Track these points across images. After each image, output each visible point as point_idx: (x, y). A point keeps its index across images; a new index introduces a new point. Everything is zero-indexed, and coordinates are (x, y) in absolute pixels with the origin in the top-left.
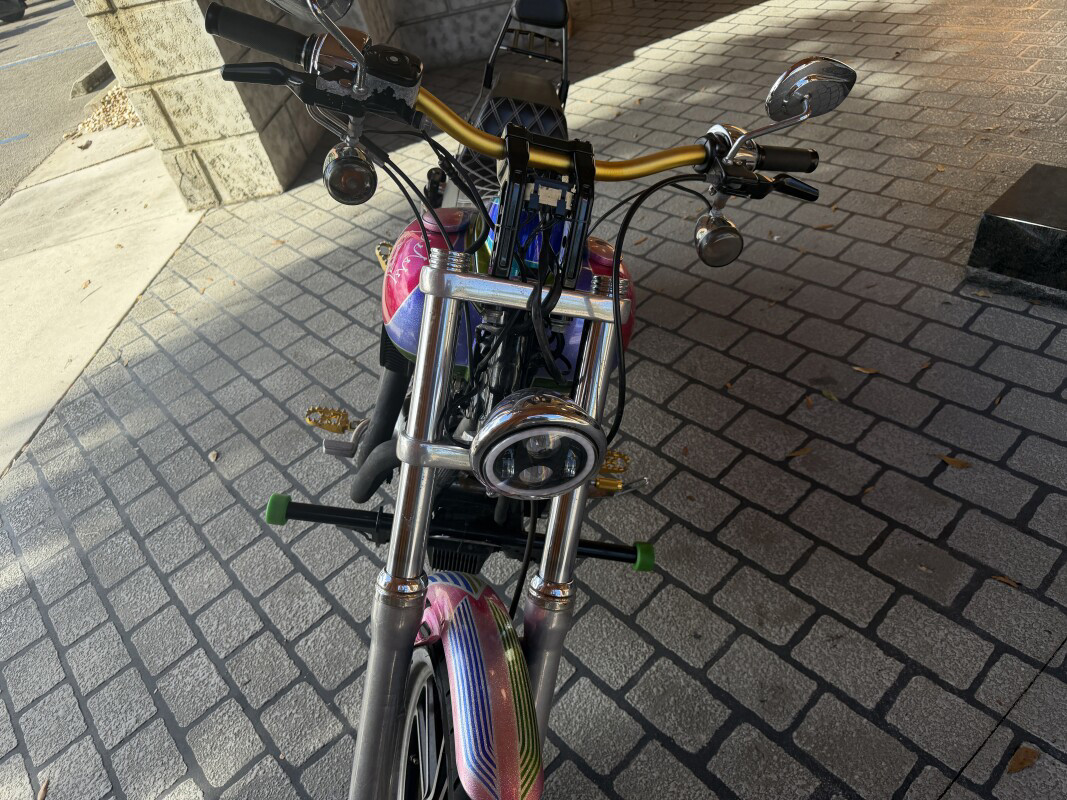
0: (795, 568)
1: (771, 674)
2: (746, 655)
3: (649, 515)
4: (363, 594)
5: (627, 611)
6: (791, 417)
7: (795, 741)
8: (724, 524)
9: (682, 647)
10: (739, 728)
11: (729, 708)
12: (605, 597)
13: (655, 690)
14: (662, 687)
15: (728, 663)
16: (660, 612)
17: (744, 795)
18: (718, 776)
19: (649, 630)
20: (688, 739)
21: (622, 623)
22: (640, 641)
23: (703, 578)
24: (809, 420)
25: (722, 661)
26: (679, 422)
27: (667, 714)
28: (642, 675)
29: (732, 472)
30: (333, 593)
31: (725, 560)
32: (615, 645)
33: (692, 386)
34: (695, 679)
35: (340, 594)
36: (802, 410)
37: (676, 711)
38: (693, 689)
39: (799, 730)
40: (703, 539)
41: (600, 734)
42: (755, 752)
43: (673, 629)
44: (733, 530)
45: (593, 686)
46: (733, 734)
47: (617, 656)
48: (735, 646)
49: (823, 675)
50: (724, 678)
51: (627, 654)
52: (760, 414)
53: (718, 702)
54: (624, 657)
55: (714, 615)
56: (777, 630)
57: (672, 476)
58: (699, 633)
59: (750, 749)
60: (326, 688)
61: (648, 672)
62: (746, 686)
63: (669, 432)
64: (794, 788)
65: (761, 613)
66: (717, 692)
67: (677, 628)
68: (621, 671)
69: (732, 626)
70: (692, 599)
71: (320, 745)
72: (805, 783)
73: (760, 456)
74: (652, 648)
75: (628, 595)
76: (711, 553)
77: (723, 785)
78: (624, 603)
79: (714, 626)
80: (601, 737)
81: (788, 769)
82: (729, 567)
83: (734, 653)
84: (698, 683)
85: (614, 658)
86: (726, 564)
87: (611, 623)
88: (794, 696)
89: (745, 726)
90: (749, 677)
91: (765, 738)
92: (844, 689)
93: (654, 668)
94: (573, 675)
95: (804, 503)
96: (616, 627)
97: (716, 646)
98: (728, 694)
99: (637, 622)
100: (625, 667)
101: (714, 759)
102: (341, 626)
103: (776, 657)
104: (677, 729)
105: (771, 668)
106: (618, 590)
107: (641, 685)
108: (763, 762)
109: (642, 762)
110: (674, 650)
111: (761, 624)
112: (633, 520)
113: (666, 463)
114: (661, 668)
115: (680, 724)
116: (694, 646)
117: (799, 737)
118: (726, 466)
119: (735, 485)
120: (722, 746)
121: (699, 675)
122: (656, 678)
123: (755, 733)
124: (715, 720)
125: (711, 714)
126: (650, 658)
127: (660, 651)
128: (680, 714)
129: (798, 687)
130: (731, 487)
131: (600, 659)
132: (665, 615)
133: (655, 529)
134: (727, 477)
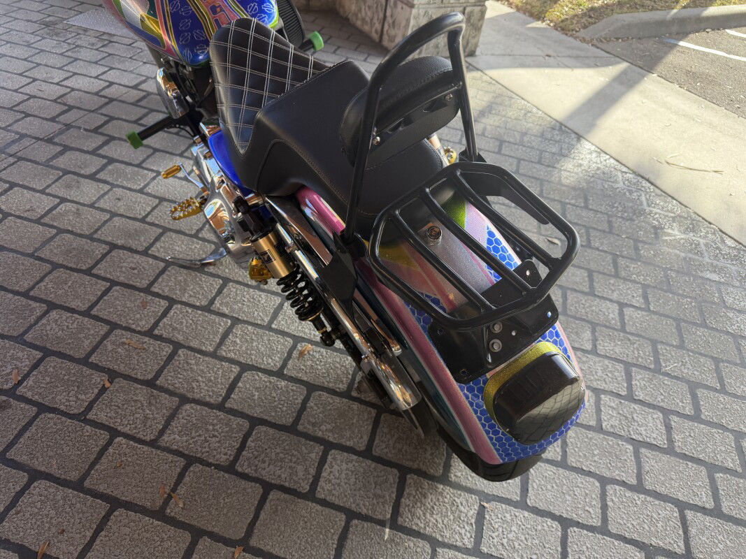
3: (165, 252)
5: (165, 203)
6: (38, 355)
8: (104, 256)
9: (127, 194)
13: (140, 178)
14: (135, 179)
15: (99, 192)
16: (144, 205)
19: (149, 197)
20: (119, 166)
21: (167, 198)
22: (153, 193)
23: (117, 224)
24: (20, 354)
25: (102, 192)
26: (156, 332)
27: (131, 171)
28: (149, 182)
29: (99, 293)
31: (103, 235)
32: (168, 190)
34: (117, 184)
36: (25, 365)
37: (126, 173)
38: (118, 181)
43: (134, 200)
44: (97, 252)
48: (94, 199)
51: (160, 187)
52: (71, 353)
55: (108, 208)
56: (67, 209)
57: (152, 283)
58: (117, 200)
61: (145, 183)
63: (165, 320)
65: (78, 214)
66: (105, 182)
67: (131, 200)
70: (124, 214)
73: (72, 311)
74: (145, 192)
76: (113, 237)
79: (108, 204)
81: (66, 164)
82: (99, 232)
83: (95, 196)
84: (115, 183)
87: (174, 197)
88: (60, 185)
89: (88, 173)
90: (86, 189)
91: (77, 171)
93: (142, 185)
96: (170, 196)
97: (106, 197)
98: (98, 182)
99: (158, 200)
100: (159, 183)
101: (104, 163)
103: (69, 198)
104: (125, 168)
107: (149, 178)
108: (78, 164)
109: (140, 157)
110: (131, 192)
111: (78, 209)
112: (177, 248)
113: (160, 292)
114: (138, 185)
115: (123, 170)
116: (120, 195)
118: (105, 298)
119: (97, 283)
120: (100, 166)
121: (113, 186)
122: (140, 181)
123: (82, 172)
125: (107, 175)
126: (146, 188)
127: (141, 191)
128: (124, 172)
130: (99, 281)
132: (140, 204)
133: (158, 245)
134: (103, 289)
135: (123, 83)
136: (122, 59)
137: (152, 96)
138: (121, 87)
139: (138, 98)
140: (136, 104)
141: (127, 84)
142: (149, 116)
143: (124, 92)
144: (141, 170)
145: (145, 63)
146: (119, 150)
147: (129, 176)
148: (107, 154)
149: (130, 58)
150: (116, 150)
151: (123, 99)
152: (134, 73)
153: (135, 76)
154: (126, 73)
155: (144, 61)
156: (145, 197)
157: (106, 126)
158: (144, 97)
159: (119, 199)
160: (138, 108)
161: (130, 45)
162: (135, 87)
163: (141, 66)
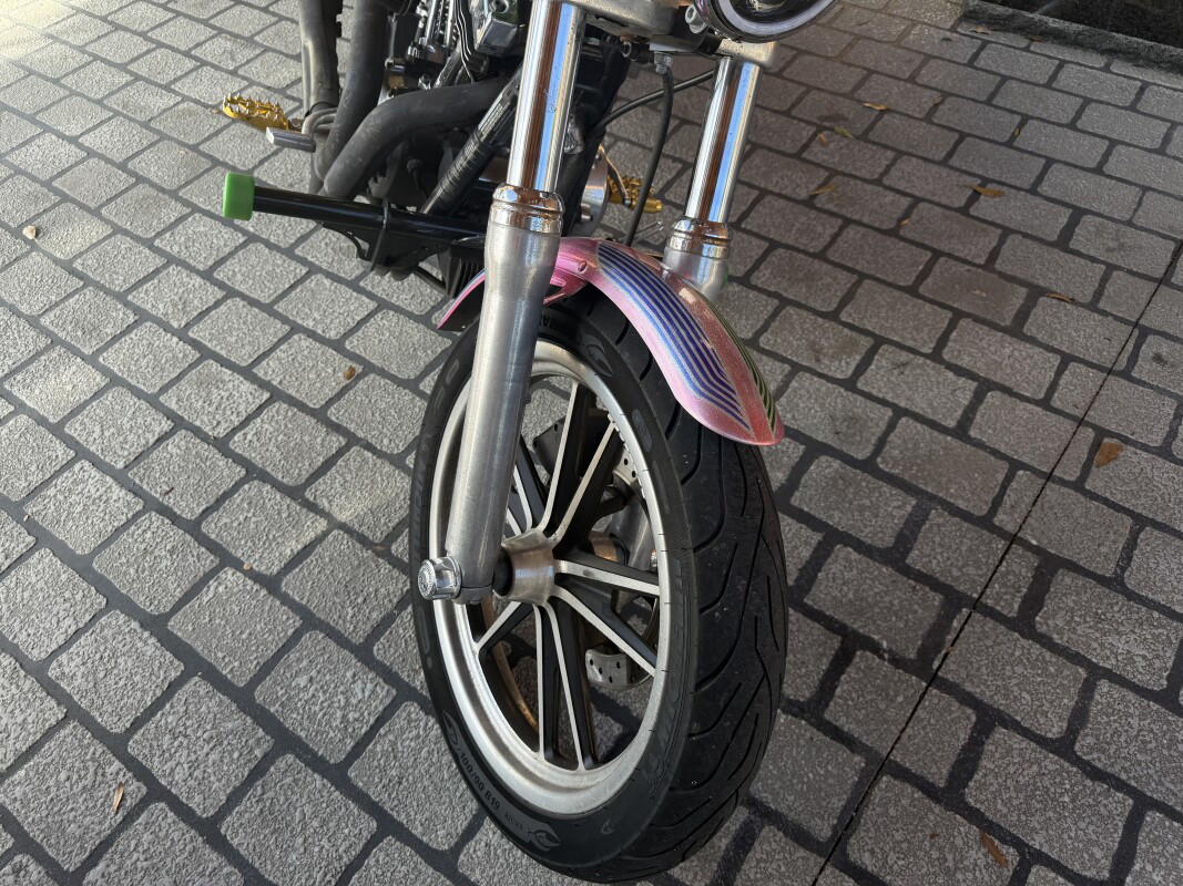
0: (843, 303)
1: (840, 406)
2: (808, 392)
4: (312, 376)
6: (805, 155)
7: (881, 466)
8: (756, 267)
10: (816, 461)
11: (802, 444)
17: (839, 523)
18: (806, 509)
23: (744, 322)
24: (825, 157)
26: (679, 166)
29: (752, 214)
30: (268, 378)
31: (764, 303)
33: (685, 127)
35: (278, 379)
36: (815, 147)
39: (882, 455)
40: (735, 284)
42: (840, 482)
44: (767, 273)
46: (812, 468)
48: (794, 384)
49: (896, 401)
50: (789, 416)
52: (771, 154)
53: (788, 440)
56: (837, 363)
59: (833, 479)
60: (290, 484)
62: (815, 421)
63: (669, 177)
64: (890, 509)
65: (816, 351)
69: (786, 365)
71: (300, 547)
72: (900, 503)
73: (780, 196)
76: (747, 297)
77: (814, 517)
81: (880, 493)
82: (770, 308)
83: (795, 391)
86: (766, 306)
88: (870, 424)
89: (823, 458)
90: (816, 412)
91: (848, 467)
92: (921, 412)
95: (839, 239)
98: (796, 430)
101: (797, 494)
102: (290, 414)
103: (842, 390)
105: (839, 401)
108: (851, 490)
111: (818, 360)
113: (674, 210)
117: (884, 461)
118: (744, 208)
119: (759, 227)
120: (803, 481)
123: (836, 464)
124: (789, 457)
125: (783, 452)
129: (872, 416)
130: (756, 230)
134: (749, 220)
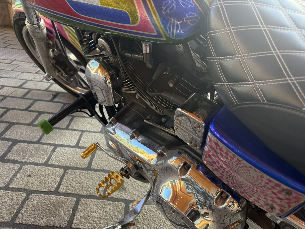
3: (87, 222)
5: (69, 171)
9: (36, 169)
12: (84, 171)
13: (42, 152)
14: (39, 154)
15: (11, 173)
16: (52, 177)
19: (55, 169)
20: (22, 145)
21: (69, 166)
22: (57, 163)
23: (35, 202)
25: (14, 172)
27: (33, 148)
28: (50, 154)
31: (24, 218)
32: (67, 158)
34: (25, 162)
37: (30, 150)
38: (25, 158)
40: (43, 225)
41: (57, 136)
43: (43, 173)
45: (68, 145)
47: (64, 155)
48: (8, 180)
51: (60, 157)
54: (61, 156)
55: (23, 187)
58: (29, 177)
61: (48, 156)
66: (14, 162)
67: (41, 175)
68: (60, 152)
70: (38, 189)
74: (50, 164)
75: (73, 177)
78: (73, 173)
79: (21, 183)
80: (56, 135)
82: (20, 216)
84: (23, 161)
85: (65, 155)
87: (74, 164)
93: (46, 158)
94: (79, 144)
96: (71, 164)
97: (18, 176)
99: (62, 169)
100: (59, 154)
104: (28, 146)
106: (80, 177)
107: (49, 151)
109: (38, 135)
110: (38, 167)
112: (95, 214)
114: (42, 159)
115: (27, 148)
116: (30, 171)
120: (7, 148)
121: (22, 164)
122: (43, 156)
125: (14, 155)
126: (49, 160)
127: (46, 164)
128: (28, 150)
131: (71, 152)
132: (50, 177)
133: (78, 215)
135: (11, 86)
136: (7, 71)
137: (33, 91)
138: (10, 88)
139: (23, 93)
140: (23, 97)
141: (14, 86)
142: (35, 104)
143: (13, 91)
144: (41, 145)
145: (22, 72)
146: (19, 132)
147: (33, 152)
148: (11, 137)
149: (12, 70)
150: (17, 132)
151: (13, 95)
152: (16, 79)
153: (18, 80)
154: (11, 79)
155: (22, 71)
156: (51, 168)
157: (5, 116)
158: (28, 93)
159: (30, 176)
160: (26, 100)
161: (10, 63)
162: (20, 87)
163: (20, 74)
